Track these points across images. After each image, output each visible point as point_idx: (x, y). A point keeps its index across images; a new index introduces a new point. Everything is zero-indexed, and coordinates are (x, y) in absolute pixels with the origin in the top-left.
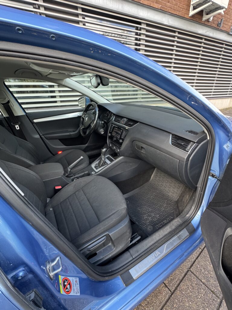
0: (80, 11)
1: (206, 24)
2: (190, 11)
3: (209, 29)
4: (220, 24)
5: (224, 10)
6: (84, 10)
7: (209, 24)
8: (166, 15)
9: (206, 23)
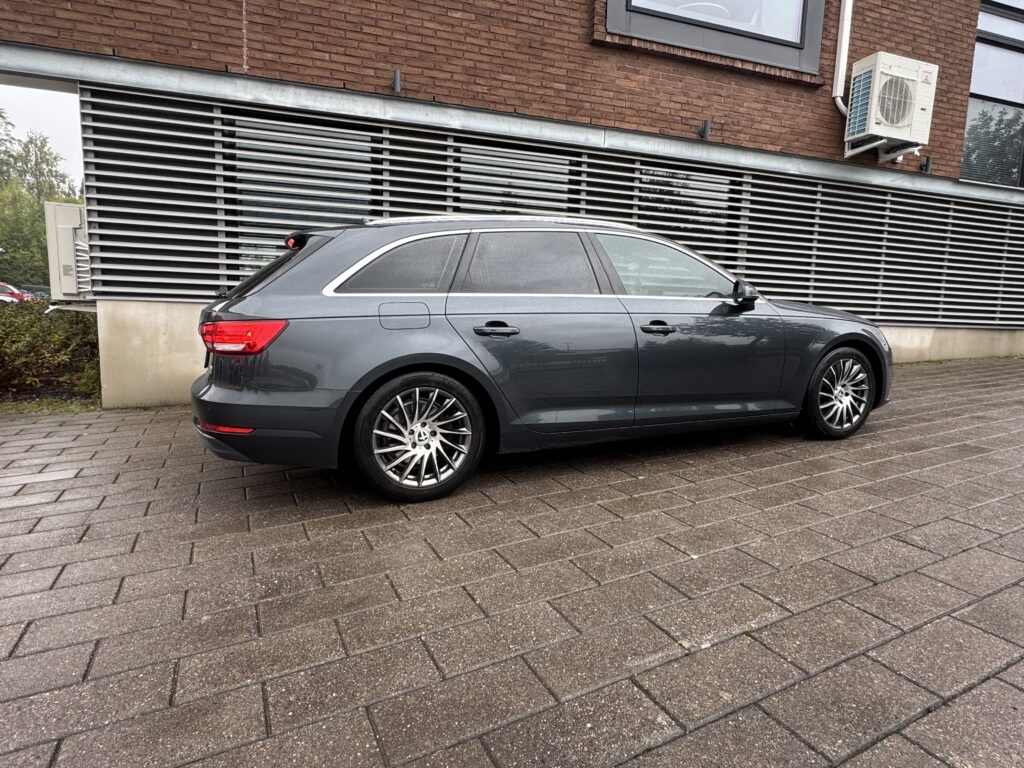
0: (637, 166)
1: (892, 167)
2: (846, 150)
3: (900, 176)
4: (927, 165)
5: (919, 148)
6: (643, 163)
7: (898, 167)
8: (794, 159)
9: (888, 166)
